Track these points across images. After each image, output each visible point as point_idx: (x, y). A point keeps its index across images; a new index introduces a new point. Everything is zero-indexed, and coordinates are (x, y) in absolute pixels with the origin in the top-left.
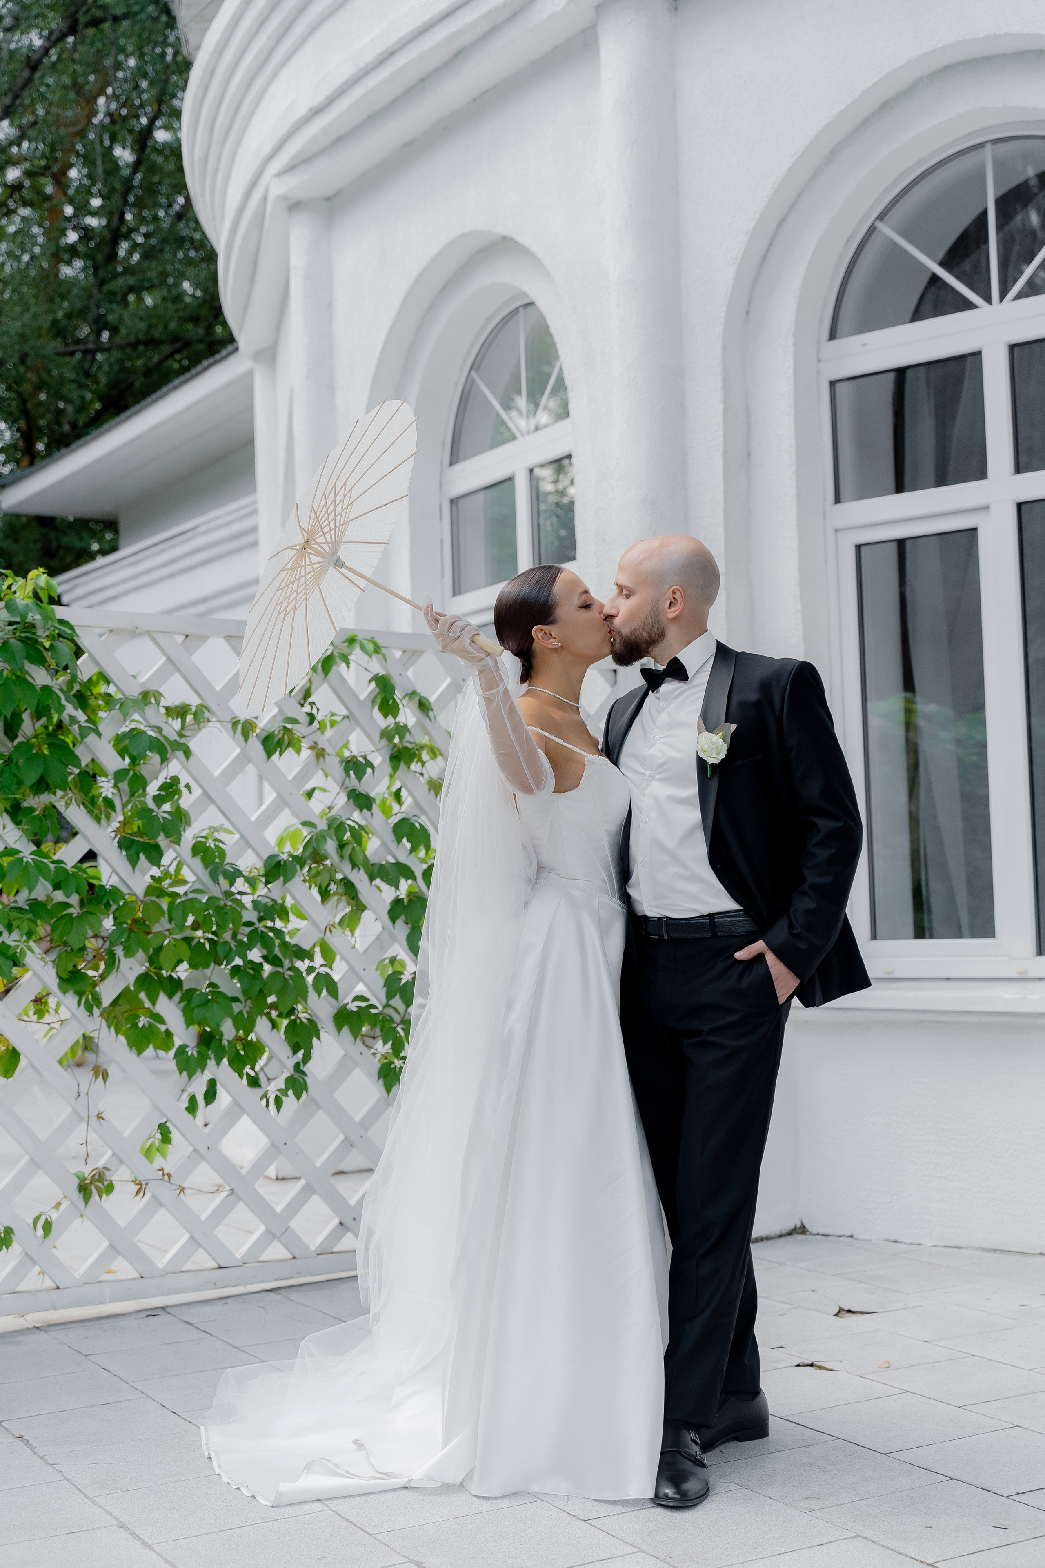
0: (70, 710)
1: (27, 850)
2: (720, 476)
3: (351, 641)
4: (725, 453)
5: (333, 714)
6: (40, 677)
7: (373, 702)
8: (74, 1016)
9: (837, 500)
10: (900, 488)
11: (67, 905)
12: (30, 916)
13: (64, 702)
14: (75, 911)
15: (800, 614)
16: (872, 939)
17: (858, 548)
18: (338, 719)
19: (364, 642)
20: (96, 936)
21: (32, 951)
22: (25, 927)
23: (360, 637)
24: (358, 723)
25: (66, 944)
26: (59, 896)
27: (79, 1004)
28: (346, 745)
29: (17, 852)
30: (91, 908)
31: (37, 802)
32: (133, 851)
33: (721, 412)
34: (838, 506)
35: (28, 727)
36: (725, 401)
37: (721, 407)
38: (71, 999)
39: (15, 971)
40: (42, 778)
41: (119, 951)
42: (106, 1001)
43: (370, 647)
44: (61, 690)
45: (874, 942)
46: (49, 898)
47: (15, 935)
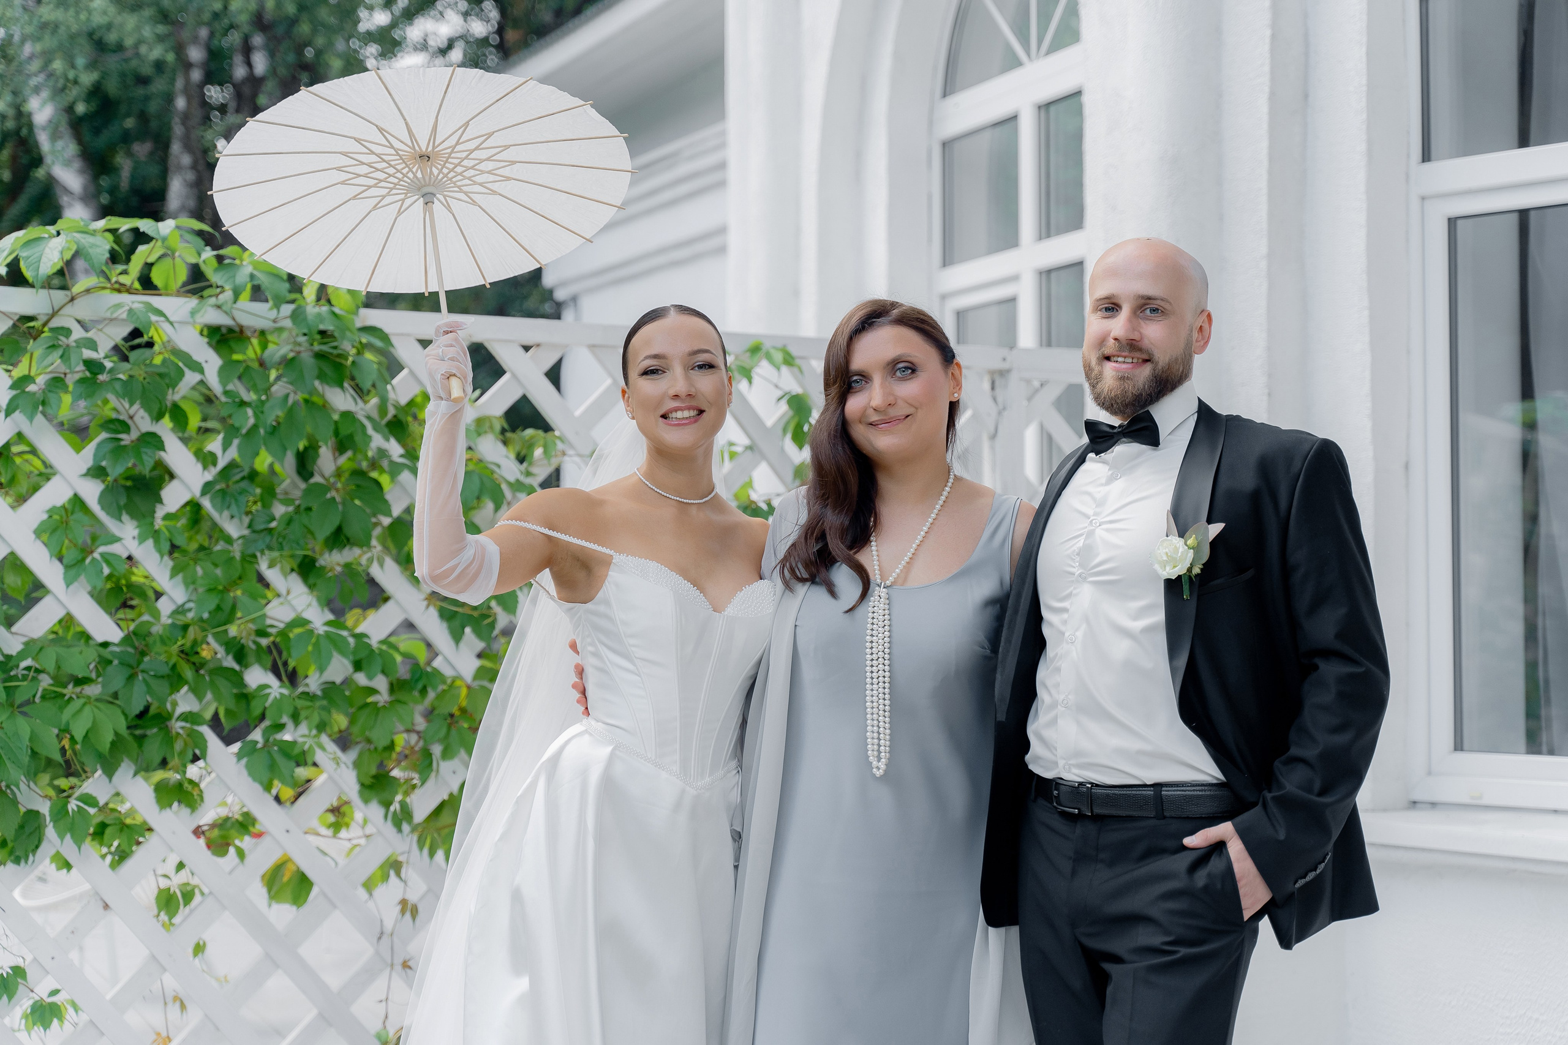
0: (377, 441)
1: (318, 618)
2: (1265, 126)
3: (755, 350)
4: (1273, 96)
5: (731, 444)
6: (341, 400)
7: (785, 431)
8: (379, 832)
9: (1426, 157)
10: (1524, 140)
11: (373, 691)
12: (325, 702)
13: (370, 431)
14: (383, 697)
15: (1366, 313)
16: (1456, 749)
17: (1452, 222)
18: (739, 449)
19: (772, 351)
20: (408, 731)
21: (323, 749)
22: (316, 719)
23: (767, 345)
24: (764, 457)
25: (369, 741)
26: (361, 679)
27: (386, 817)
28: (749, 484)
29: (307, 622)
30: (401, 696)
31: (334, 560)
32: (457, 623)
33: (1267, 40)
34: (1427, 165)
35: (327, 461)
36: (1275, 25)
37: (1268, 33)
38: (375, 811)
39: (302, 772)
40: (339, 530)
41: (437, 750)
42: (420, 815)
43: (778, 357)
44: (369, 418)
45: (1460, 755)
46: (347, 681)
47: (303, 729)
